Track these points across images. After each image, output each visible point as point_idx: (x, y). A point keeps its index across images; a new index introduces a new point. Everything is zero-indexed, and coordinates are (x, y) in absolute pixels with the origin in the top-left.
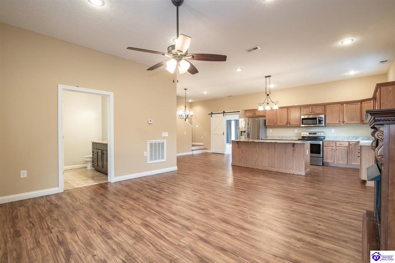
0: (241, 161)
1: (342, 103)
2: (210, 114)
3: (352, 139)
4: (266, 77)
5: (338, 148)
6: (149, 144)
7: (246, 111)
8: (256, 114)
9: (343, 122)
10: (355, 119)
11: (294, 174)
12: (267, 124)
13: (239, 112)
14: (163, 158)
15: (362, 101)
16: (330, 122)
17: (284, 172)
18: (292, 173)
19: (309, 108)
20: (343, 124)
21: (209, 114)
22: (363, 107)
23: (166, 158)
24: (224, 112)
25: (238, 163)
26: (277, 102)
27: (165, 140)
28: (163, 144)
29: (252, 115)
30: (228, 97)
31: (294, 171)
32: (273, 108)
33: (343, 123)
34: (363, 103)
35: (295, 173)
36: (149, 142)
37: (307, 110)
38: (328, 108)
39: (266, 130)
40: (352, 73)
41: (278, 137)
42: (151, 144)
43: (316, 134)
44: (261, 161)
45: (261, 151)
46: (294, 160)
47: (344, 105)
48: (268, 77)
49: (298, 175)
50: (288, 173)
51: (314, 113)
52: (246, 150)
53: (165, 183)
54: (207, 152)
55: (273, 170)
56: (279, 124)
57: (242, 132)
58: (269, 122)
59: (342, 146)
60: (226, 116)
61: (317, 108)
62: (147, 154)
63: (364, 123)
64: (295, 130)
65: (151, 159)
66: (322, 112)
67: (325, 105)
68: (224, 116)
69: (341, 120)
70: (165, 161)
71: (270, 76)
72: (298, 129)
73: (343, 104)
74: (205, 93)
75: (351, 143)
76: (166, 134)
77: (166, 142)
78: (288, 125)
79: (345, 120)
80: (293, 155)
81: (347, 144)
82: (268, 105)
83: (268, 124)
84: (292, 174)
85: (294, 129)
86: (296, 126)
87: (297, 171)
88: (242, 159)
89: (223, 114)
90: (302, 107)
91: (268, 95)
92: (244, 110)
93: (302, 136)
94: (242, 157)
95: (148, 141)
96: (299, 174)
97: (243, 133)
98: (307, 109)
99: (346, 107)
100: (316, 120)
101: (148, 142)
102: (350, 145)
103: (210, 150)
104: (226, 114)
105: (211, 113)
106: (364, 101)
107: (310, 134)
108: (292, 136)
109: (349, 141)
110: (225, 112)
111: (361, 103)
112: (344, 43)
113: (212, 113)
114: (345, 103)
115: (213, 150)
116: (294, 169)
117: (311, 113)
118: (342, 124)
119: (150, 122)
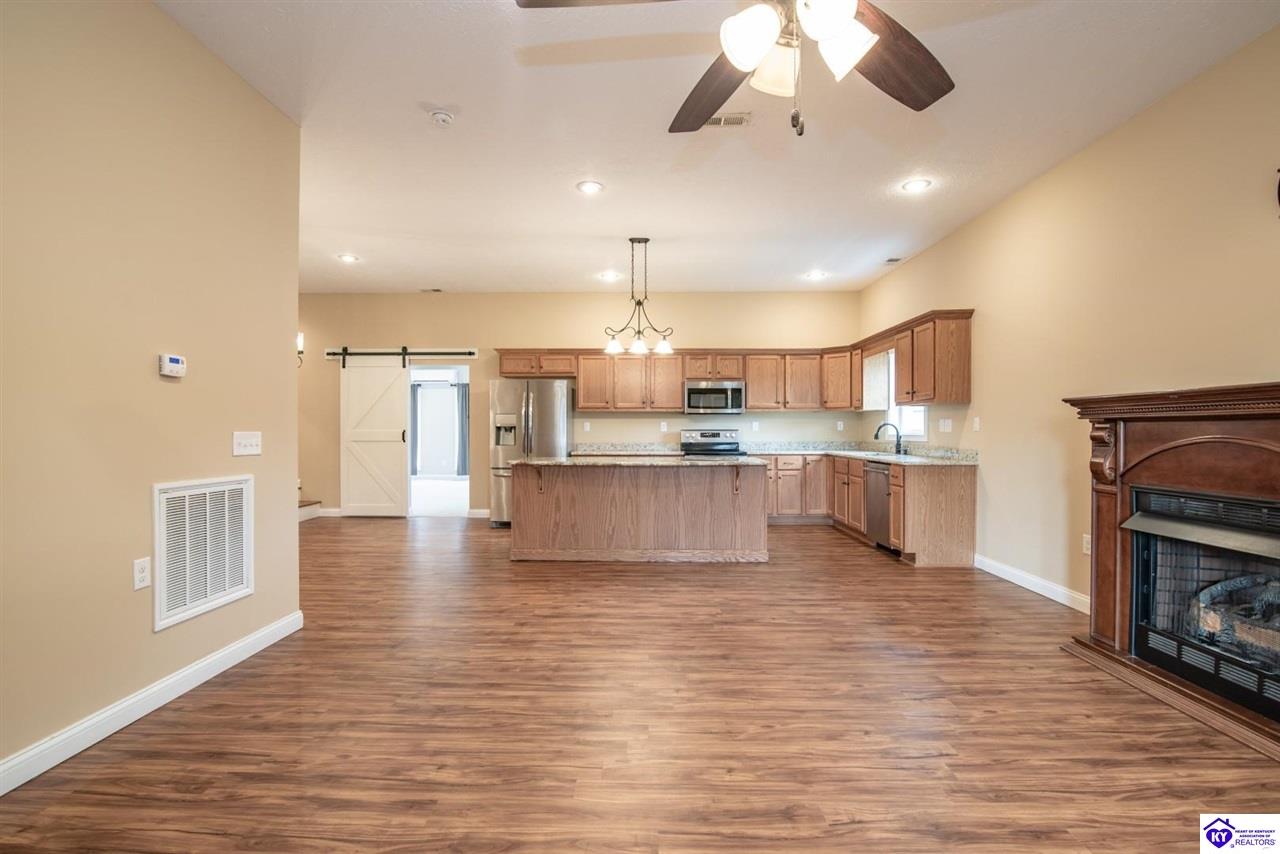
0: (554, 540)
1: (783, 354)
2: (334, 354)
3: (796, 450)
4: (632, 240)
5: (780, 473)
6: (164, 504)
7: (504, 354)
8: (541, 367)
9: (785, 403)
10: (810, 398)
11: (738, 563)
12: (581, 403)
13: (470, 354)
14: (238, 580)
15: (822, 353)
16: (757, 404)
17: (709, 560)
18: (734, 560)
19: (705, 359)
20: (785, 410)
21: (328, 354)
22: (826, 369)
23: (252, 577)
24: (405, 352)
25: (540, 551)
26: (670, 331)
27: (250, 476)
28: (237, 495)
29: (527, 369)
30: (424, 291)
31: (738, 552)
32: (655, 351)
33: (785, 406)
34: (826, 356)
35: (741, 560)
36: (165, 491)
37: (700, 366)
38: (752, 362)
39: (573, 422)
40: (816, 276)
41: (612, 445)
42: (176, 507)
43: (718, 435)
44: (629, 531)
45: (629, 497)
46: (738, 519)
47: (788, 357)
48: (640, 241)
49: (750, 563)
50: (719, 563)
51: (718, 376)
52: (573, 499)
53: (352, 724)
54: (319, 517)
55: (672, 558)
56: (620, 405)
57: (499, 429)
58: (588, 398)
59: (790, 467)
60: (412, 366)
61: (727, 362)
62: (151, 569)
63: (826, 408)
64: (660, 426)
65: (177, 599)
66: (738, 372)
67: (745, 355)
68: (404, 366)
69: (781, 399)
70: (249, 591)
71: (646, 241)
72: (669, 420)
73: (785, 355)
74: (348, 259)
75: (809, 458)
76: (248, 442)
77: (252, 483)
78: (648, 409)
79: (788, 399)
80: (734, 501)
81: (798, 463)
82: (639, 338)
83: (587, 405)
84: (731, 563)
85: (658, 420)
86: (670, 410)
87: (747, 552)
88: (555, 534)
89: (401, 357)
90: (690, 354)
91: (639, 303)
92: (496, 350)
93: (683, 441)
94: (557, 524)
95: (158, 486)
96: (752, 560)
97: (502, 432)
98: (699, 363)
99: (792, 364)
100: (723, 396)
101: (156, 493)
102: (806, 464)
103: (338, 506)
104: (412, 357)
105: (341, 351)
106: (828, 353)
107: (703, 435)
108: (653, 444)
109: (803, 455)
110: (409, 350)
111: (822, 358)
112: (907, 187)
113: (345, 349)
114: (790, 355)
115: (351, 506)
116: (738, 546)
117: (709, 376)
118: (782, 409)
119: (169, 368)
